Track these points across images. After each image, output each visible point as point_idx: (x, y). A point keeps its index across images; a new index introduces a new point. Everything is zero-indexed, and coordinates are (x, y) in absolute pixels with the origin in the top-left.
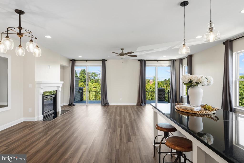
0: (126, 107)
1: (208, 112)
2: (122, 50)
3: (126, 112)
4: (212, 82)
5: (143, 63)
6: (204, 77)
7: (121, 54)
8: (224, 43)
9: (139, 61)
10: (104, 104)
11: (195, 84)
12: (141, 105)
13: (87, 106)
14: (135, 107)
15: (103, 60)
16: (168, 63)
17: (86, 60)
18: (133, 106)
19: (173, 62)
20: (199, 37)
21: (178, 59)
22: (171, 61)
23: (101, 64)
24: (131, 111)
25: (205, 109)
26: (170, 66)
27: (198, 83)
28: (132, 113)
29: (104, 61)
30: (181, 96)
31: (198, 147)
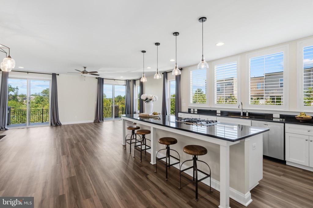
0: (84, 125)
1: (156, 116)
2: (85, 68)
3: (87, 129)
4: (157, 99)
5: (101, 81)
6: (154, 96)
7: (84, 72)
8: (163, 73)
9: (96, 78)
10: (55, 124)
11: (149, 100)
12: (99, 122)
13: (29, 129)
14: (93, 124)
15: (53, 73)
16: (124, 83)
17: (28, 72)
18: (90, 124)
19: (128, 81)
20: (149, 68)
21: (132, 80)
22: (126, 81)
23: (51, 79)
24: (91, 127)
25: (154, 114)
26: (126, 85)
27: (151, 100)
28: (93, 129)
29: (54, 76)
30: (134, 111)
31: (153, 128)
